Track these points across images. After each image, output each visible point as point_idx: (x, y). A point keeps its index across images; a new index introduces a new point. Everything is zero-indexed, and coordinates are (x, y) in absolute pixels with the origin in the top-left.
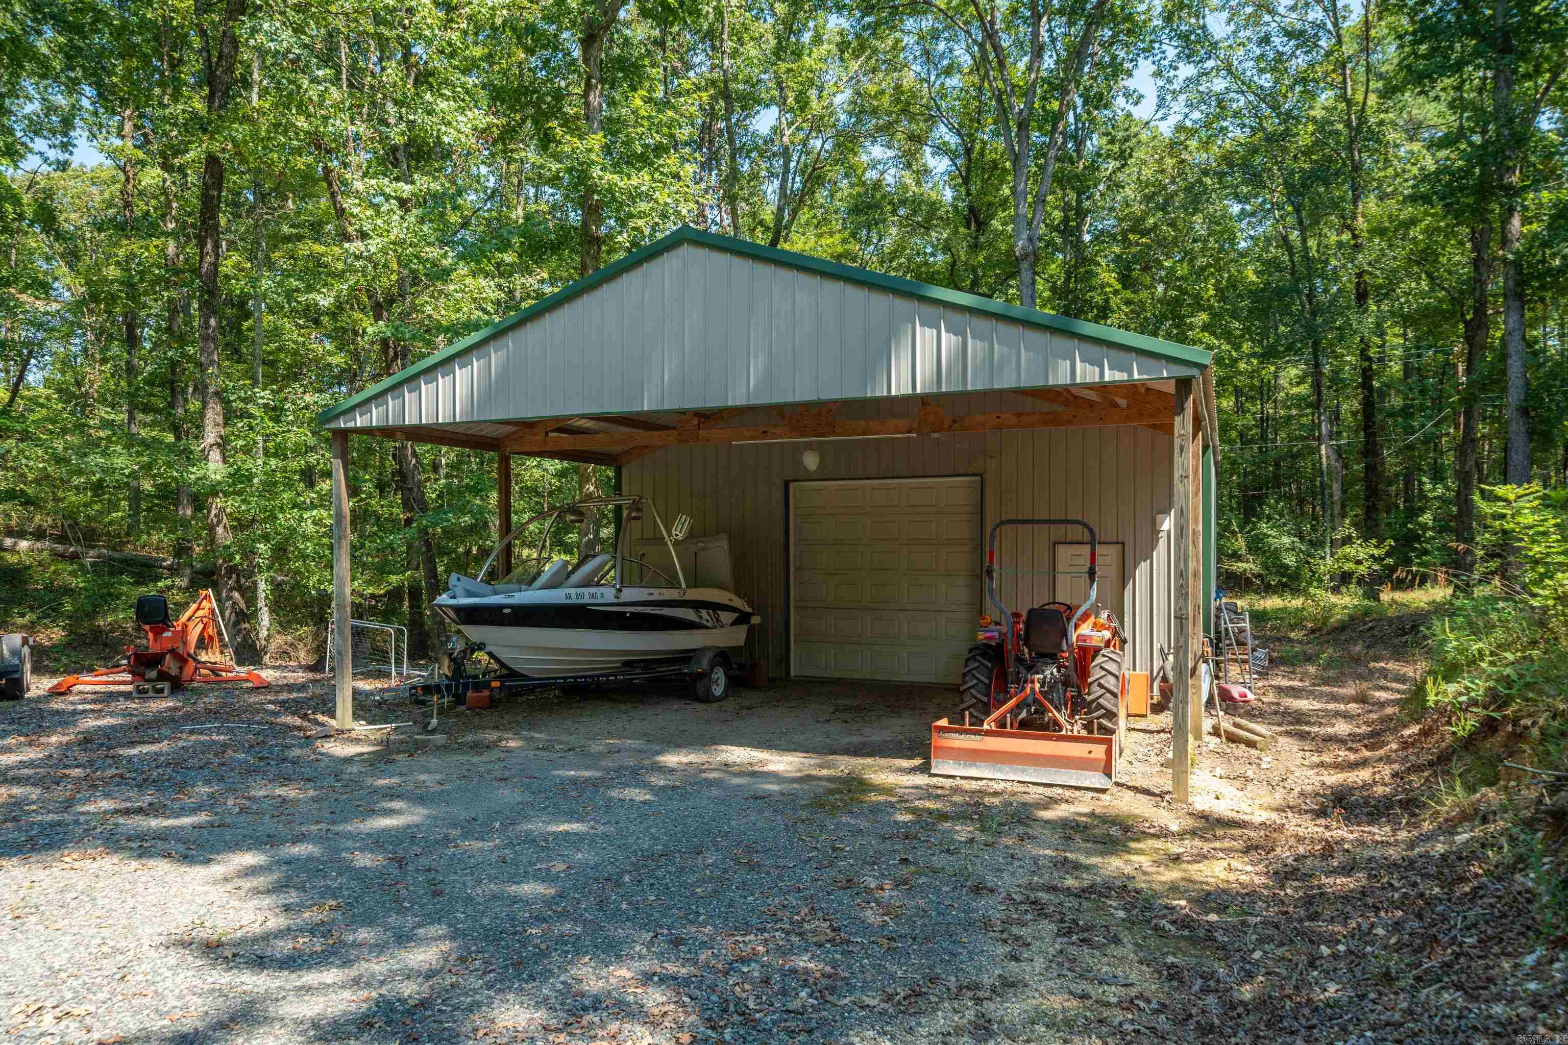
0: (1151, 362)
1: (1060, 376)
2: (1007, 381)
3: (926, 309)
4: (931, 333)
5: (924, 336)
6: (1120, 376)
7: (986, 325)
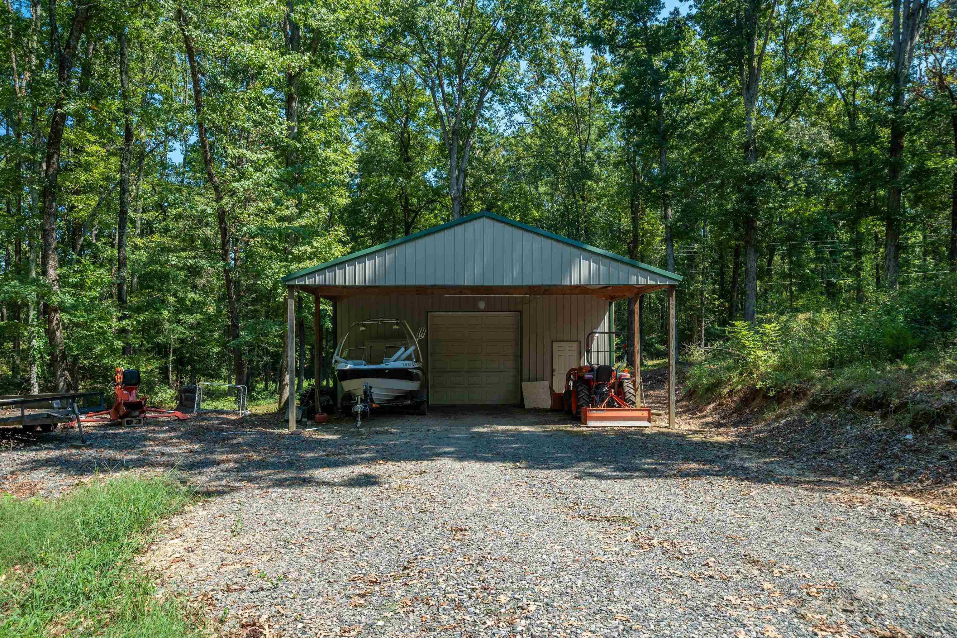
0: (663, 279)
1: (633, 281)
2: (614, 282)
3: (586, 254)
4: (586, 262)
5: (584, 263)
6: (653, 283)
7: (607, 261)
